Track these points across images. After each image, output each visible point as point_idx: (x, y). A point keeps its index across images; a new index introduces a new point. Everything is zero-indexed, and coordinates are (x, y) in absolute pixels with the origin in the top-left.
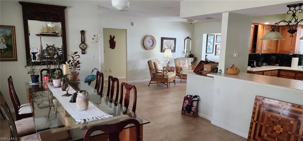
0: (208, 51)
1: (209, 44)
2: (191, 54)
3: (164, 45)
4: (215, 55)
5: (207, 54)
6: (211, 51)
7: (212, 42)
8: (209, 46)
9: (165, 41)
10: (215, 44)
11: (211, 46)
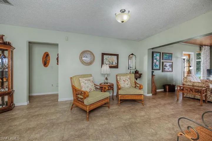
0: (154, 68)
1: (155, 61)
2: (136, 70)
3: (104, 61)
4: (162, 72)
5: (153, 71)
6: (158, 68)
7: (158, 59)
8: (155, 62)
9: (105, 57)
10: (161, 61)
11: (158, 63)
